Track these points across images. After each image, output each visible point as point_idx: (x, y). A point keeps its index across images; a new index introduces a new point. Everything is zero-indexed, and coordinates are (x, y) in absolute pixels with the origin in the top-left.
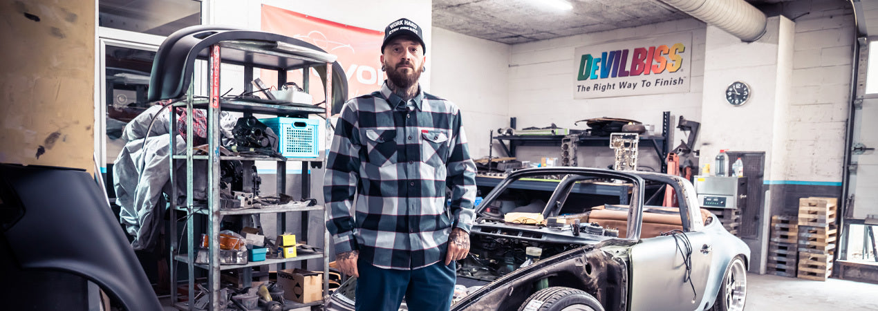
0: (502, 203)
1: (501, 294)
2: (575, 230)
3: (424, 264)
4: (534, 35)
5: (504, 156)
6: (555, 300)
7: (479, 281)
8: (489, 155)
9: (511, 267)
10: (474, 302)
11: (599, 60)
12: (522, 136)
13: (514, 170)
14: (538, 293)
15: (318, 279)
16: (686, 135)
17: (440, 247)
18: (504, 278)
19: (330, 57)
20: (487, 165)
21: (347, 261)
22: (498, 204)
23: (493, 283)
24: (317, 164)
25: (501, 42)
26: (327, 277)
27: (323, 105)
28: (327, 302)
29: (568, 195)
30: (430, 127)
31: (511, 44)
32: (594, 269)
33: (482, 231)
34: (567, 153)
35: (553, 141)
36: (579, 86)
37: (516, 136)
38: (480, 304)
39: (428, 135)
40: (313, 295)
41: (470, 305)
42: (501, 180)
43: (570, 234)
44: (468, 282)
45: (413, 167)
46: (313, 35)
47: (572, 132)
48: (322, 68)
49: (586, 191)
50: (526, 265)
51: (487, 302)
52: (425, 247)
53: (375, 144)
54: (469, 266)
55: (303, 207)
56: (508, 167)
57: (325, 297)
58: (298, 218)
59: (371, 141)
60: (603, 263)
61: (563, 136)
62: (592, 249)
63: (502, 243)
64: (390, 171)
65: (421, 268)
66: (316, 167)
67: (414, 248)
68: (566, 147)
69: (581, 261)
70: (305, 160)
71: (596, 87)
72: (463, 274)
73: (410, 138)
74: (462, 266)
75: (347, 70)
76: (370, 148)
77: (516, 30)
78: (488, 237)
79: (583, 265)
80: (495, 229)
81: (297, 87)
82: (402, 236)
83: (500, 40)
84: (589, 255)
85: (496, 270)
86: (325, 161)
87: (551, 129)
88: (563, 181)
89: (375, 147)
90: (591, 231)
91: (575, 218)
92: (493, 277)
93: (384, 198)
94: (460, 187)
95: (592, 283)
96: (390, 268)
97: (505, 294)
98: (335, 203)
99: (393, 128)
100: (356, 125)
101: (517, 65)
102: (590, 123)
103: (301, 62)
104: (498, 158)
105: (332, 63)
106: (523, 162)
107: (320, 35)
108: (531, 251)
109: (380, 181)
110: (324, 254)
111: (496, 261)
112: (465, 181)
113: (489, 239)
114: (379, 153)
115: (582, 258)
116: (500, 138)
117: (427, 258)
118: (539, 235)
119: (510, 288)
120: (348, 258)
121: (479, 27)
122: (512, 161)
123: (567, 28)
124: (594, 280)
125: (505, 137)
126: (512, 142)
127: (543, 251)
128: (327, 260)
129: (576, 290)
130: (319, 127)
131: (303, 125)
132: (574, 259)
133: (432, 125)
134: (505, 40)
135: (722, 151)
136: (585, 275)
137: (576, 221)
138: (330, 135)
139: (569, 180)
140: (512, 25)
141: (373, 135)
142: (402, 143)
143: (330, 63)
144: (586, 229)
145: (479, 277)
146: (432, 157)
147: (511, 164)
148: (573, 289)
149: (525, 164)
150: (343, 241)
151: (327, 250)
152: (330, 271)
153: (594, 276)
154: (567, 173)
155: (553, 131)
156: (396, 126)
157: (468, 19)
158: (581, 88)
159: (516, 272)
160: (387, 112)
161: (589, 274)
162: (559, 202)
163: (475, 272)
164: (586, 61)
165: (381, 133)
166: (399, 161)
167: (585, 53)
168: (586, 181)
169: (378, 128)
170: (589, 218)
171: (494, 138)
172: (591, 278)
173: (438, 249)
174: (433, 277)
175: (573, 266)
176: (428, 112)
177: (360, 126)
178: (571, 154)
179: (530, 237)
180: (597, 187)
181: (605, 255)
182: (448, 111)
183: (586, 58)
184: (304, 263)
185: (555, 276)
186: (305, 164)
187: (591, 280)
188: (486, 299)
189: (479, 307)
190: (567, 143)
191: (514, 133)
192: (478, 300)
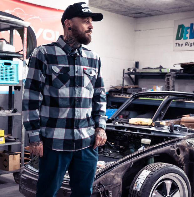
0: (129, 113)
1: (126, 166)
2: (170, 129)
3: (82, 148)
4: (150, 12)
5: (131, 84)
6: (157, 170)
7: (113, 159)
8: (122, 84)
9: (133, 150)
10: (109, 171)
11: (188, 28)
12: (142, 73)
13: (137, 93)
14: (148, 166)
15: (18, 157)
17: (91, 137)
18: (127, 157)
19: (26, 24)
20: (121, 90)
21: (38, 147)
22: (127, 113)
23: (121, 160)
24: (18, 88)
25: (130, 16)
26: (23, 155)
27: (21, 53)
28: (22, 170)
29: (168, 108)
30: (87, 66)
31: (136, 18)
32: (181, 152)
33: (115, 129)
34: (168, 83)
35: (160, 76)
36: (176, 44)
37: (138, 73)
38: (113, 172)
39: (86, 71)
40: (15, 166)
41: (107, 173)
42: (128, 99)
43: (168, 131)
44: (106, 159)
45: (78, 90)
46: (17, 11)
47: (172, 70)
48: (21, 30)
49: (180, 106)
50: (141, 149)
51: (117, 171)
52: (83, 138)
53: (58, 75)
54: (108, 150)
55: (9, 114)
56: (133, 91)
57: (22, 167)
58: (7, 120)
59: (55, 73)
60: (187, 149)
61: (166, 73)
62: (180, 140)
63: (128, 136)
64: (65, 91)
65: (80, 150)
66: (17, 90)
67: (77, 138)
68: (168, 79)
69: (174, 148)
70: (10, 85)
71: (186, 44)
72: (104, 155)
73: (77, 72)
74: (104, 150)
75: (37, 32)
76: (54, 77)
77: (139, 9)
78: (119, 133)
79: (175, 150)
80: (123, 128)
81: (6, 41)
82: (70, 131)
83: (129, 15)
84: (178, 144)
85: (123, 153)
86: (22, 86)
87: (159, 69)
88: (165, 100)
89: (57, 77)
90: (181, 129)
91: (172, 121)
92: (122, 156)
93: (60, 109)
94: (99, 103)
95: (180, 160)
96: (62, 150)
97: (128, 167)
98: (31, 111)
99: (68, 66)
100: (45, 62)
101: (140, 31)
102: (182, 65)
103: (8, 26)
104: (127, 86)
105: (27, 27)
106: (142, 88)
107: (21, 11)
108: (144, 141)
109: (58, 98)
110: (21, 142)
111: (124, 147)
112: (101, 100)
113: (120, 134)
114: (59, 80)
115: (175, 145)
116: (129, 74)
117: (84, 144)
118: (150, 131)
119: (131, 163)
120: (38, 146)
121: (117, 7)
122: (136, 88)
123: (170, 9)
124: (181, 159)
125: (132, 73)
126: (136, 76)
127: (151, 141)
128: (23, 145)
129: (171, 164)
130: (19, 66)
131: (9, 64)
132: (170, 146)
133: (88, 65)
134: (133, 15)
136: (176, 156)
137: (171, 124)
138: (25, 70)
139: (169, 99)
140: (136, 6)
141: (56, 69)
142: (73, 75)
143: (26, 27)
144: (177, 128)
145: (113, 156)
146: (89, 84)
147: (135, 89)
148: (169, 164)
149: (144, 89)
150: (35, 135)
151: (23, 139)
152: (25, 152)
153: (181, 156)
154: (167, 95)
155: (160, 70)
156: (69, 64)
157: (111, 3)
158: (177, 44)
159: (135, 154)
160: (64, 56)
161: (179, 155)
162: (162, 112)
163: (111, 154)
164: (181, 28)
165: (61, 68)
166: (70, 86)
167: (180, 24)
168: (180, 100)
169: (60, 65)
170: (180, 122)
171: (126, 74)
172: (179, 158)
173: (90, 138)
174: (86, 156)
175: (169, 150)
176: (85, 57)
177: (48, 63)
178: (171, 84)
179: (144, 133)
180: (186, 103)
181: (188, 144)
182: (95, 58)
183: (181, 27)
184: (10, 147)
185: (158, 156)
186: (10, 88)
187: (180, 159)
188: (117, 169)
189: (112, 174)
190: (169, 77)
191: (137, 71)
192: (112, 170)
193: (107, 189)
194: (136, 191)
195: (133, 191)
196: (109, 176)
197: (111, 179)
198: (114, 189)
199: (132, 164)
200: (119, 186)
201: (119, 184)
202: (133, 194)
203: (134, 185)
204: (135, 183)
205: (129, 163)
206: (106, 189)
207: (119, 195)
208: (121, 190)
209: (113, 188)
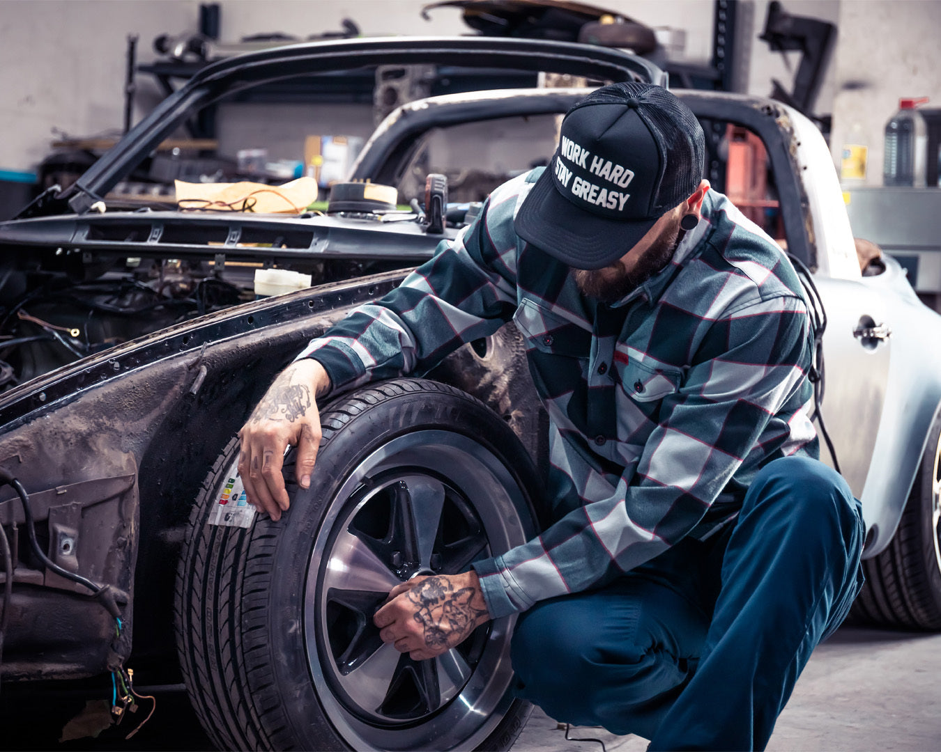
2: (427, 218)
8: (122, 126)
10: (59, 406)
16: (787, 63)
18: (172, 333)
23: (133, 348)
32: (496, 341)
33: (92, 237)
37: (217, 61)
38: (81, 412)
41: (42, 415)
43: (411, 230)
51: (107, 409)
68: (393, 96)
74: (18, 373)
80: (143, 229)
88: (382, 129)
95: (491, 385)
97: (177, 388)
102: (473, 13)
108: (270, 283)
116: (163, 72)
118: (304, 233)
119: (193, 368)
122: (205, 154)
124: (496, 378)
125: (179, 67)
127: (313, 281)
135: (906, 104)
136: (468, 357)
147: (199, 164)
153: (495, 361)
161: (483, 355)
172: (484, 370)
187: (488, 376)
188: (105, 396)
189: (78, 424)
190: (395, 84)
191: (212, 51)
192: (74, 399)
193: (43, 514)
194: (228, 528)
195: (207, 533)
196: (57, 435)
197: (68, 456)
198: (90, 512)
199: (198, 373)
200: (123, 496)
201: (120, 487)
202: (209, 555)
203: (213, 496)
204: (225, 483)
205: (181, 368)
206: (39, 513)
207: (120, 556)
208: (133, 528)
209: (85, 509)
